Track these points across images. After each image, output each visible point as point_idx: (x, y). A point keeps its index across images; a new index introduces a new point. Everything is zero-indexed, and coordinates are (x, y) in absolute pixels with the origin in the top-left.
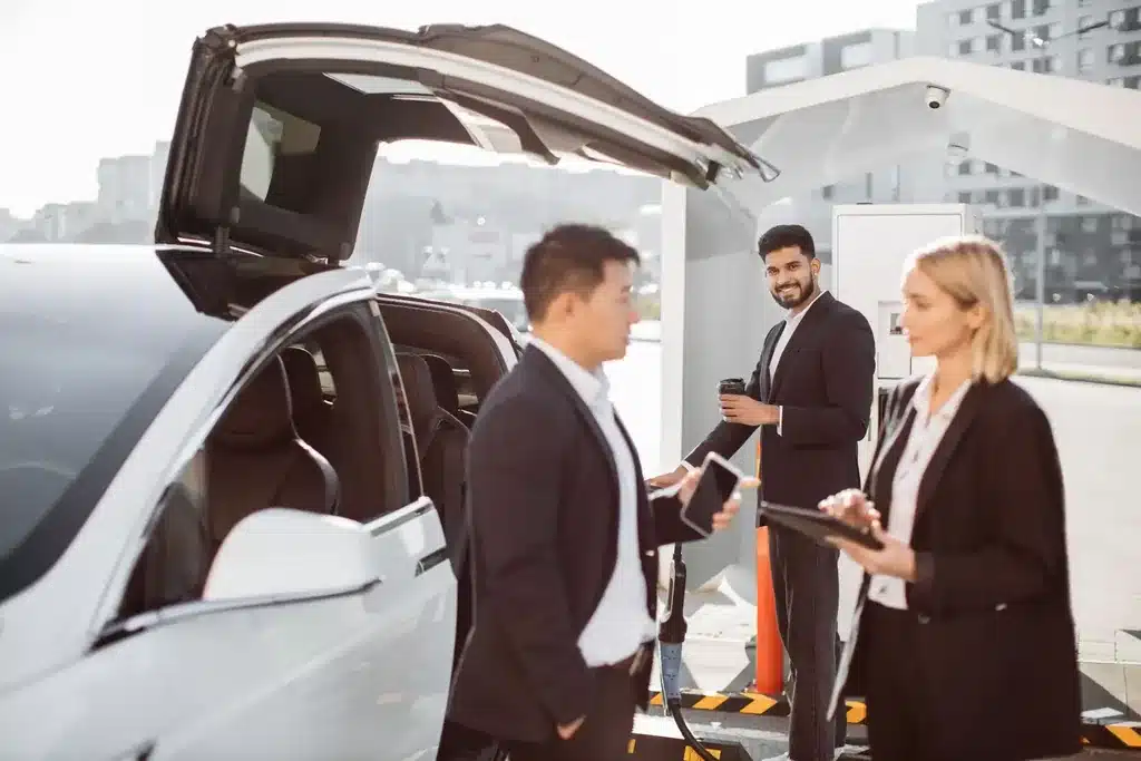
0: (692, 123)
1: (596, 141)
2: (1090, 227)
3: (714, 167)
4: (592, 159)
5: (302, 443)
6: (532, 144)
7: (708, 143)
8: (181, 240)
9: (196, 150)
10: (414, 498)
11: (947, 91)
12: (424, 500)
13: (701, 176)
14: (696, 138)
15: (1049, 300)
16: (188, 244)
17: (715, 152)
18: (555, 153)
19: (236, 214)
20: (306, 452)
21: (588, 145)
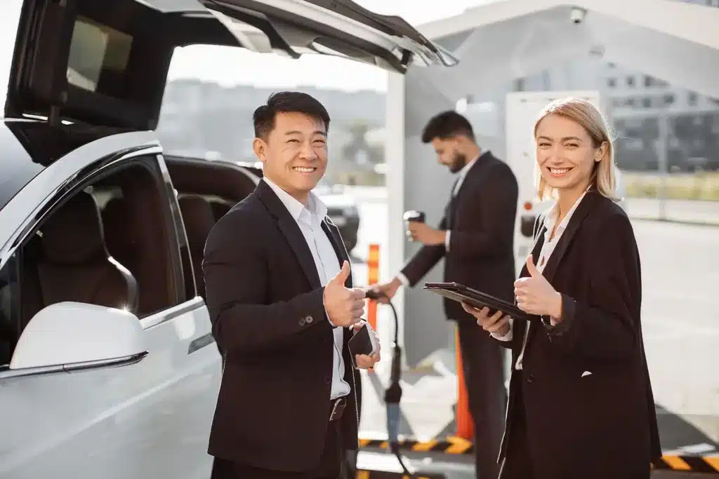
0: (388, 20)
1: (320, 36)
2: (698, 122)
3: (407, 55)
4: (321, 53)
5: (111, 259)
6: (278, 43)
7: (400, 36)
8: (25, 115)
9: (34, 49)
10: (190, 296)
11: (585, 11)
12: (198, 299)
13: (399, 63)
14: (390, 31)
15: (669, 170)
16: (29, 118)
17: (405, 42)
18: (296, 49)
19: (65, 96)
20: (114, 266)
21: (315, 41)
